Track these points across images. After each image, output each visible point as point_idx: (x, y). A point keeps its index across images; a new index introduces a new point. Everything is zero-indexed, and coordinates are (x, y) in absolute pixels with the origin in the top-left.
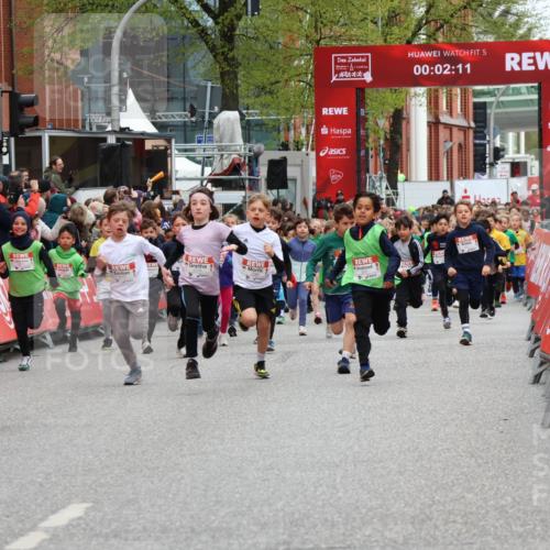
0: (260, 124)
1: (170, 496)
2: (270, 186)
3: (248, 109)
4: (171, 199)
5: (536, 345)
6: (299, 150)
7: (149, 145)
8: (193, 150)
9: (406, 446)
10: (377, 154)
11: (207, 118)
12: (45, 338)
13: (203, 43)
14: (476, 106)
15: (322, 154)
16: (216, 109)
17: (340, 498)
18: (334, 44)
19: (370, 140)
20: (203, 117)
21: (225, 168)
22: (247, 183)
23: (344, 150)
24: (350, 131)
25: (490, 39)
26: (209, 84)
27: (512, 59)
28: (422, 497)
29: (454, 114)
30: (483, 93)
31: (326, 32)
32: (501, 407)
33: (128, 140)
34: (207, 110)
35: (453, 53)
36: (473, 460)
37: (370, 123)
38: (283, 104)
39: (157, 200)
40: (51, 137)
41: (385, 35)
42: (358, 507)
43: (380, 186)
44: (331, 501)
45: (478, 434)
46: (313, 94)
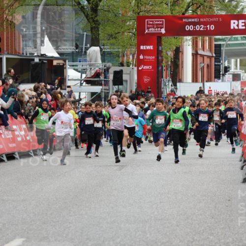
0: (110, 53)
1: (65, 235)
2: (114, 84)
3: (104, 46)
4: (65, 89)
5: (244, 164)
6: (128, 66)
7: (55, 63)
8: (77, 66)
9: (181, 213)
10: (167, 69)
11: (84, 50)
12: (3, 157)
13: (82, 13)
14: (216, 46)
15: (140, 69)
16: (88, 46)
17: (148, 237)
18: (147, 14)
19: (164, 62)
20: (82, 50)
21: (92, 75)
22: (103, 82)
23: (151, 67)
24: (154, 57)
25: (223, 13)
26: (85, 33)
27: (234, 23)
28: (188, 237)
29: (205, 50)
30: (220, 40)
31: (143, 8)
32: (227, 194)
33: (45, 60)
34: (84, 46)
35: (205, 20)
36: (213, 220)
37: (164, 54)
38: (122, 44)
39: (59, 90)
40: (7, 58)
41: (172, 10)
42: (156, 242)
43: (168, 85)
44: (144, 239)
45: (215, 207)
46: (136, 39)
